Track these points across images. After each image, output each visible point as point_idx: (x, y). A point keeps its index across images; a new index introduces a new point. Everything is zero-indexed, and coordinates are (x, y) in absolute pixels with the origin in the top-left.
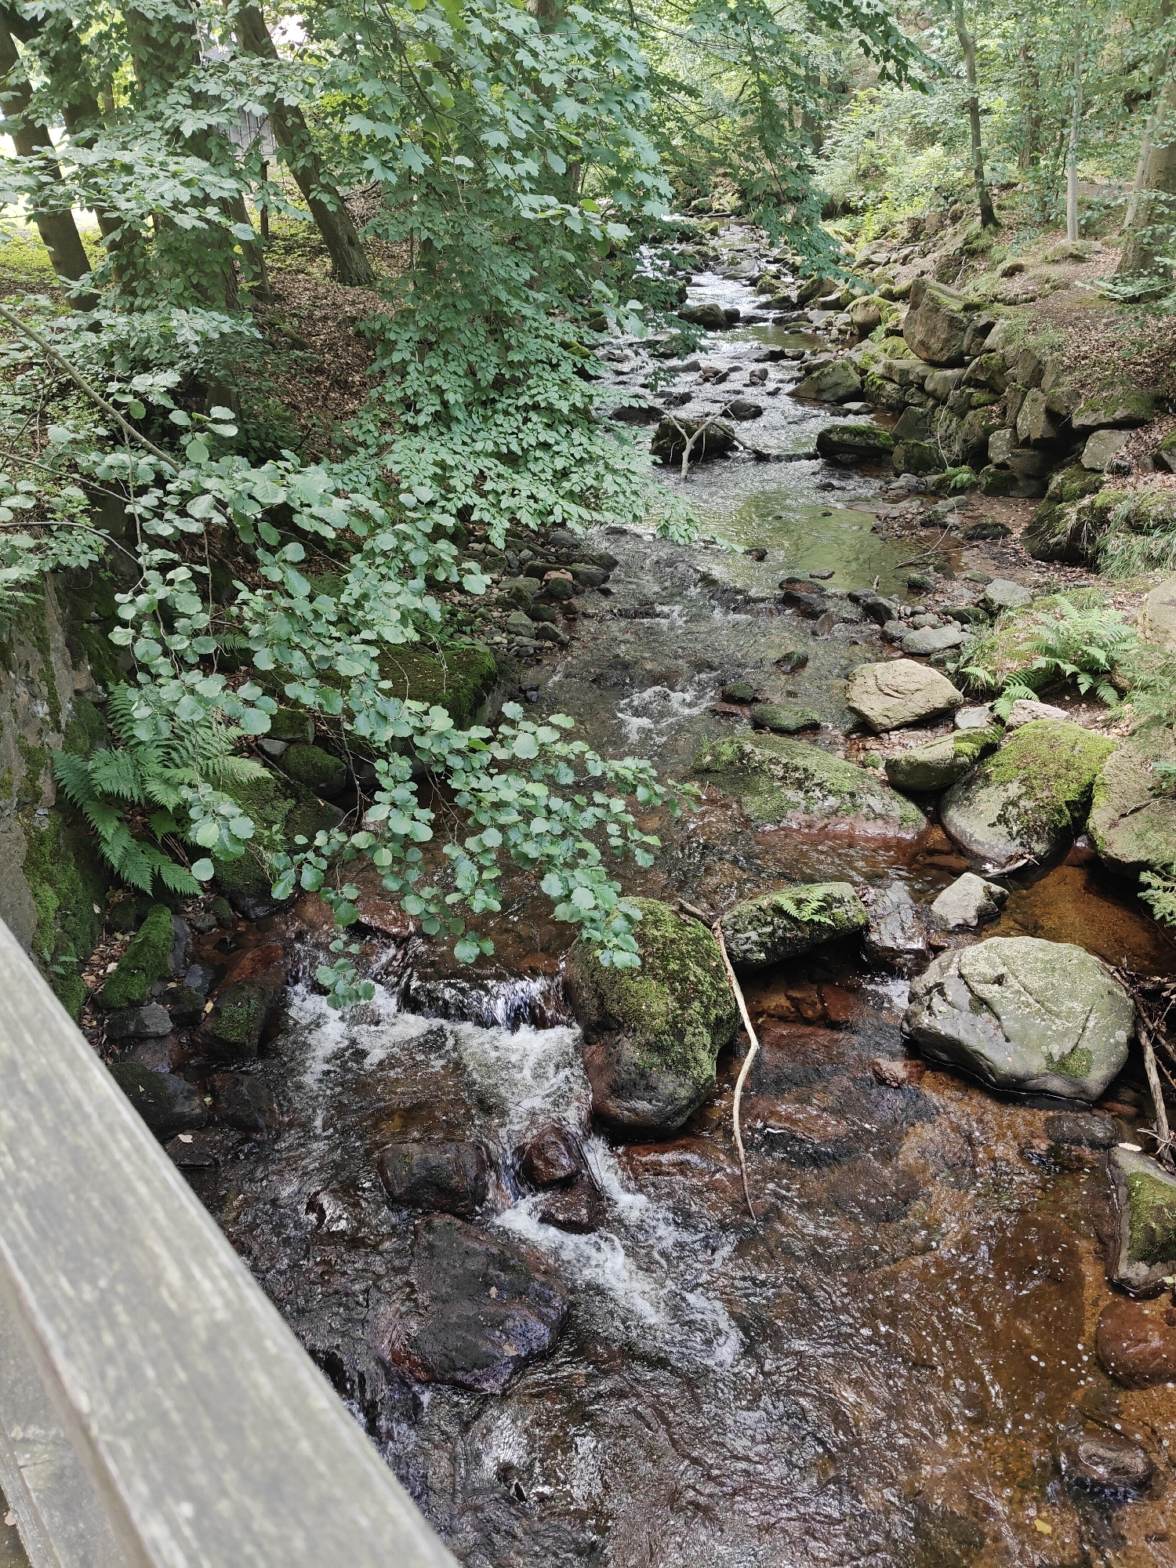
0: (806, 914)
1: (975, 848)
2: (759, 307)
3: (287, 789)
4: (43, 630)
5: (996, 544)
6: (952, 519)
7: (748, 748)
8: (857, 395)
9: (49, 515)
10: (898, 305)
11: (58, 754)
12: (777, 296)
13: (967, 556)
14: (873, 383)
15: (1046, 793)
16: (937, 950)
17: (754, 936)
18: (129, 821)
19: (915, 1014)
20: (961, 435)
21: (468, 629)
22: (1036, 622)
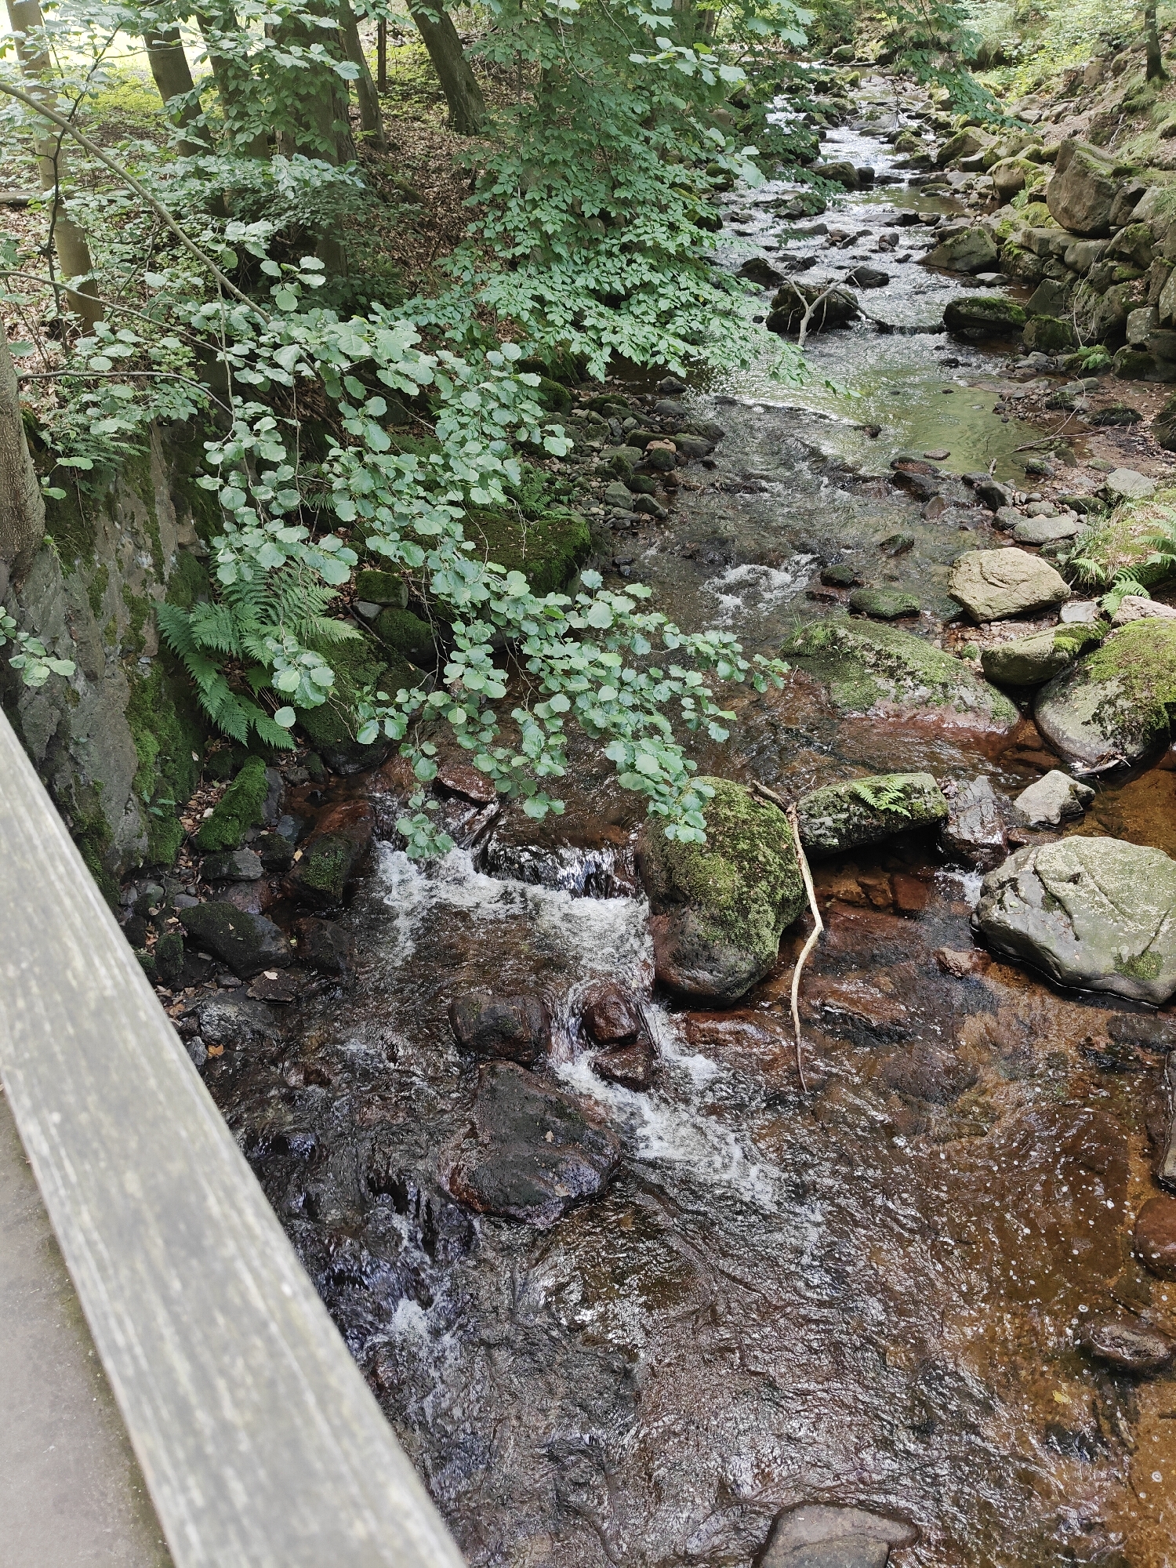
0: (883, 803)
1: (1066, 745)
2: (896, 167)
3: (381, 653)
4: (148, 481)
5: (1124, 431)
6: (1079, 403)
7: (842, 632)
8: (992, 265)
9: (155, 367)
10: (1045, 168)
11: (162, 606)
12: (918, 154)
13: (1093, 443)
14: (1010, 253)
15: (1145, 694)
16: (1014, 846)
17: (828, 821)
18: (228, 674)
19: (986, 907)
20: (1098, 313)
21: (565, 499)
22: (1156, 515)
